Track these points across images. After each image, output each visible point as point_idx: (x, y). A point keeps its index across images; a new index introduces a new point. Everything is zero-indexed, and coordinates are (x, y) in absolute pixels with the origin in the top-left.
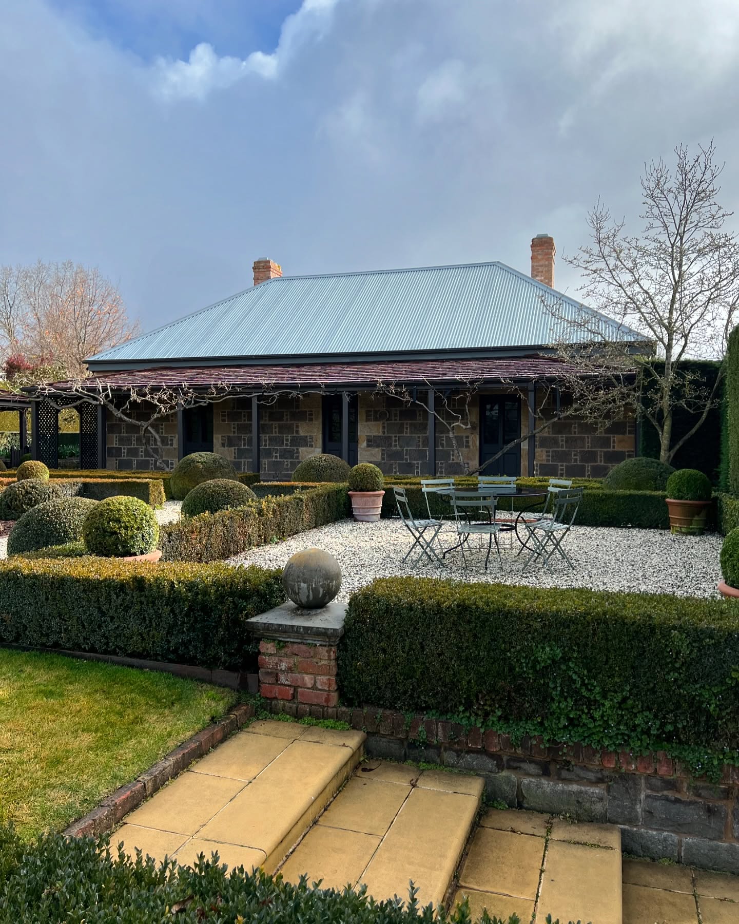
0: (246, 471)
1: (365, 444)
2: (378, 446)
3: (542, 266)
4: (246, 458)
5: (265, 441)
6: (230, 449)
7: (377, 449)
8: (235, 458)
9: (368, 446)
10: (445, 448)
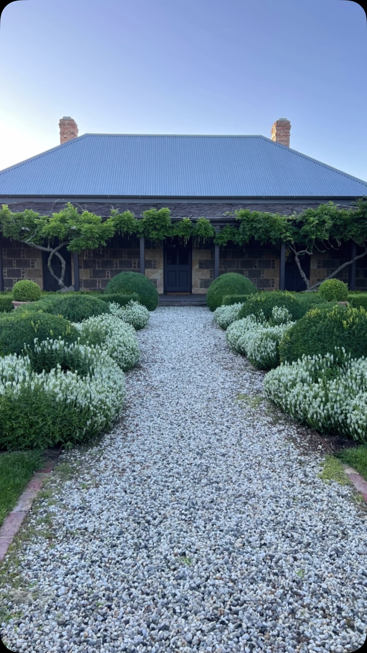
0: (101, 287)
1: (197, 266)
2: (207, 268)
3: (282, 141)
4: (100, 277)
5: (116, 264)
6: (86, 270)
7: (206, 270)
8: (91, 277)
9: (200, 267)
10: (258, 269)
